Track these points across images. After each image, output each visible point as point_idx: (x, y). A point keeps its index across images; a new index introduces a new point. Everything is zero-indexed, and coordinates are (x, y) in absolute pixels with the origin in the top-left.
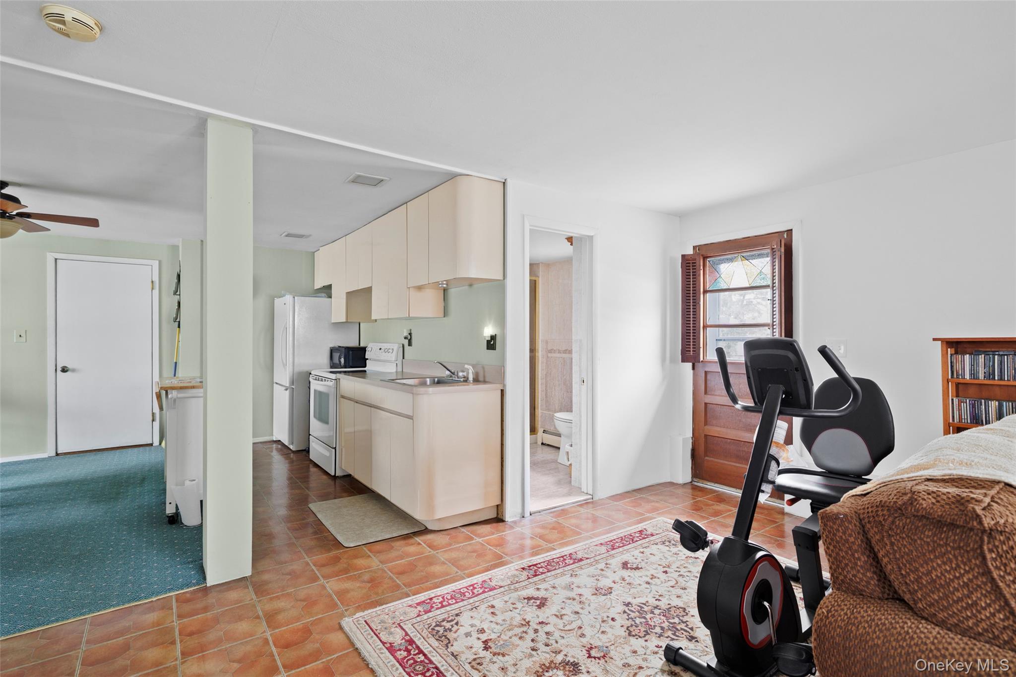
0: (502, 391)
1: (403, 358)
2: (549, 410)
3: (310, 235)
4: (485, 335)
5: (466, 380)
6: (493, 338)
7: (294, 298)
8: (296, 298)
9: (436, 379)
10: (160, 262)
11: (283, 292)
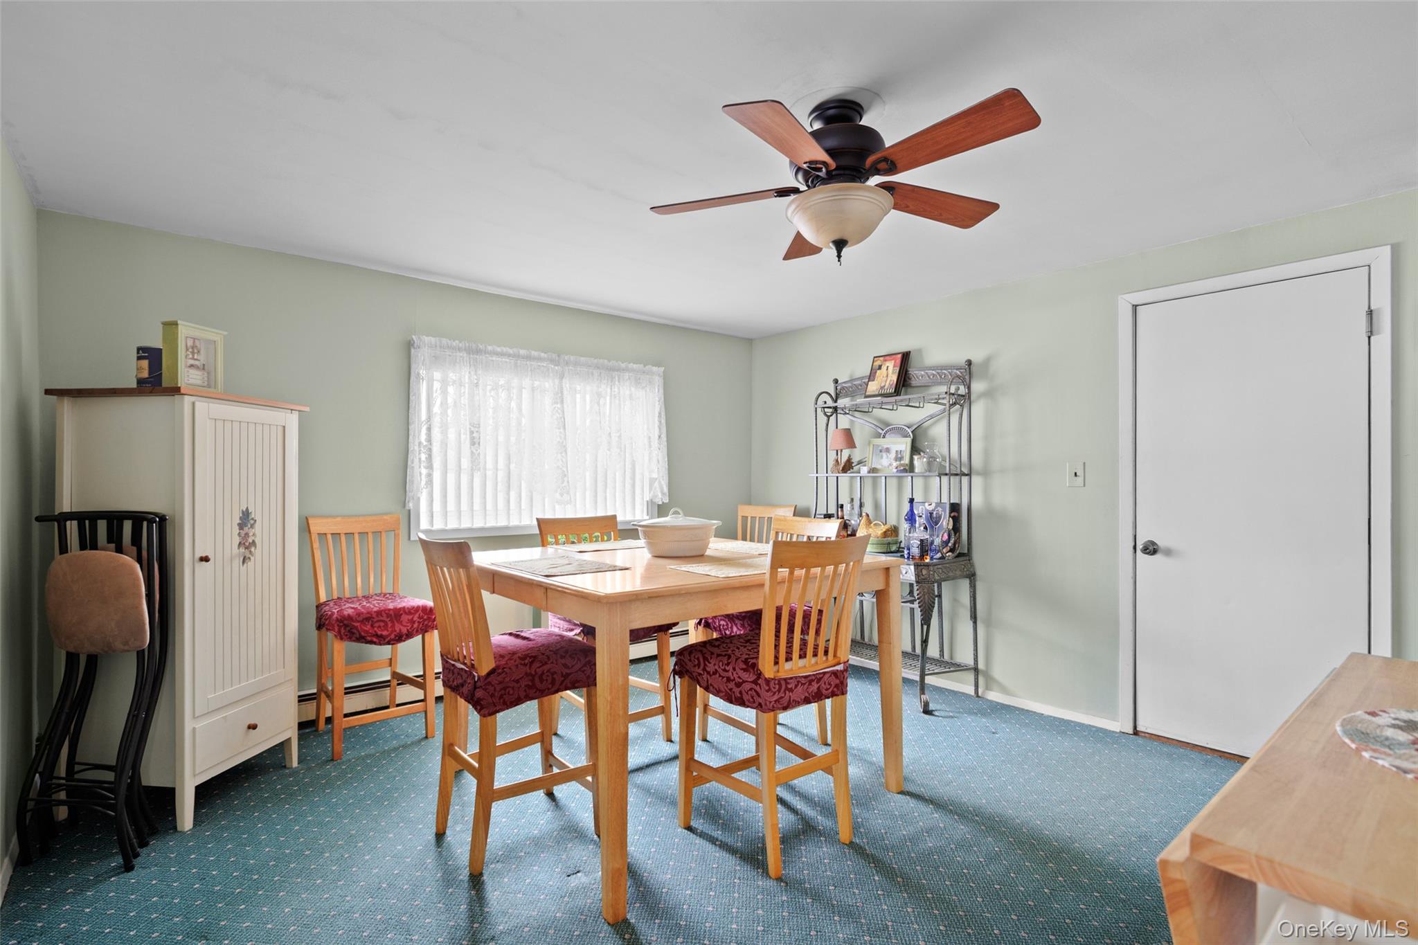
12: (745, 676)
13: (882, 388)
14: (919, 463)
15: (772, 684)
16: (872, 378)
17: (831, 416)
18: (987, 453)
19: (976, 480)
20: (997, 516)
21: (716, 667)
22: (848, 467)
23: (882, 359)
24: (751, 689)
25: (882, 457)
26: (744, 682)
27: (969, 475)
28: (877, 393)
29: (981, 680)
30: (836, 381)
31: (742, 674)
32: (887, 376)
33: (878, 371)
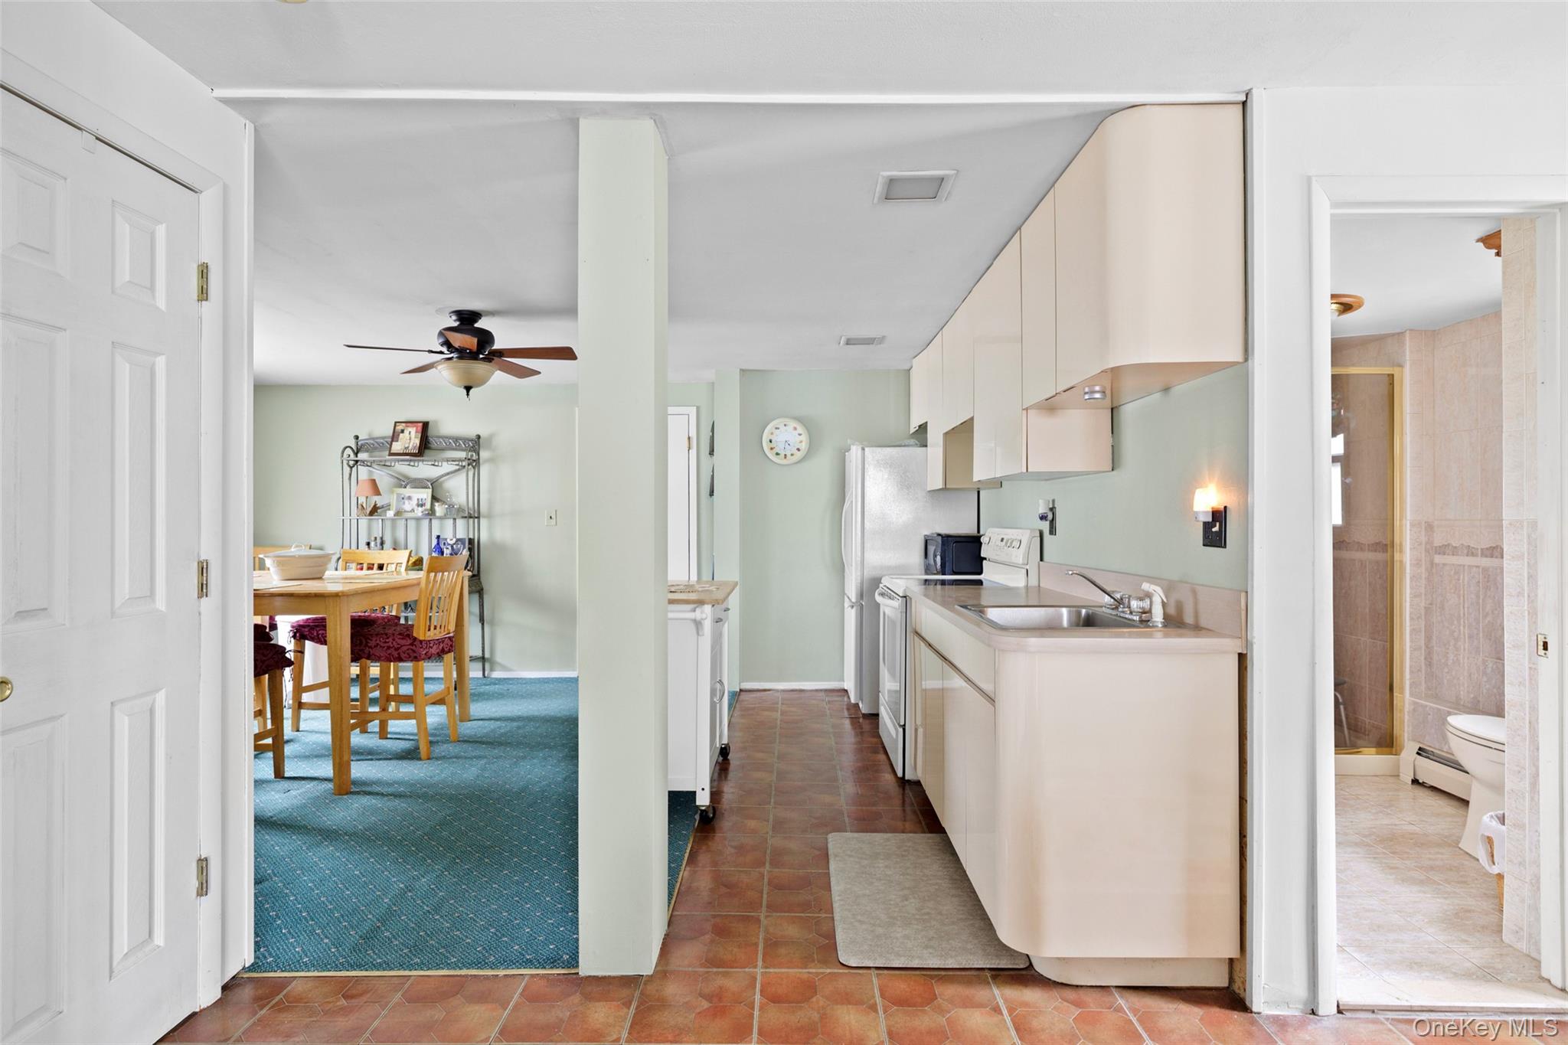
0: (1242, 658)
1: (1042, 559)
2: (1436, 697)
3: (884, 337)
4: (1196, 509)
5: (1145, 621)
6: (1219, 516)
7: (863, 449)
8: (866, 449)
9: (1084, 611)
10: (698, 409)
11: (849, 441)
12: (403, 642)
13: (406, 448)
14: (439, 509)
15: (423, 644)
16: (395, 439)
17: (354, 466)
18: (491, 503)
19: (482, 520)
20: (500, 548)
21: (378, 642)
22: (374, 510)
23: (404, 424)
24: (408, 650)
25: (404, 503)
26: (402, 646)
27: (478, 518)
28: (402, 452)
29: (487, 666)
30: (357, 437)
31: (399, 641)
32: (410, 439)
33: (401, 435)
